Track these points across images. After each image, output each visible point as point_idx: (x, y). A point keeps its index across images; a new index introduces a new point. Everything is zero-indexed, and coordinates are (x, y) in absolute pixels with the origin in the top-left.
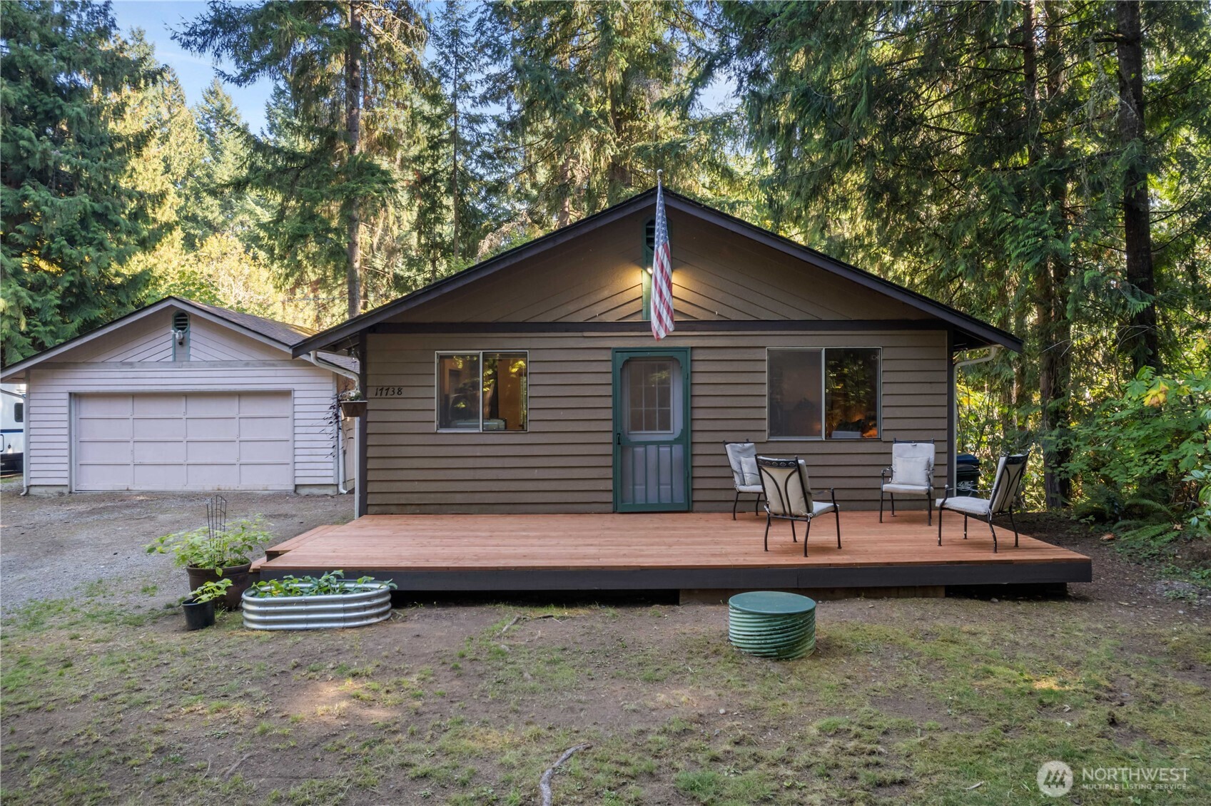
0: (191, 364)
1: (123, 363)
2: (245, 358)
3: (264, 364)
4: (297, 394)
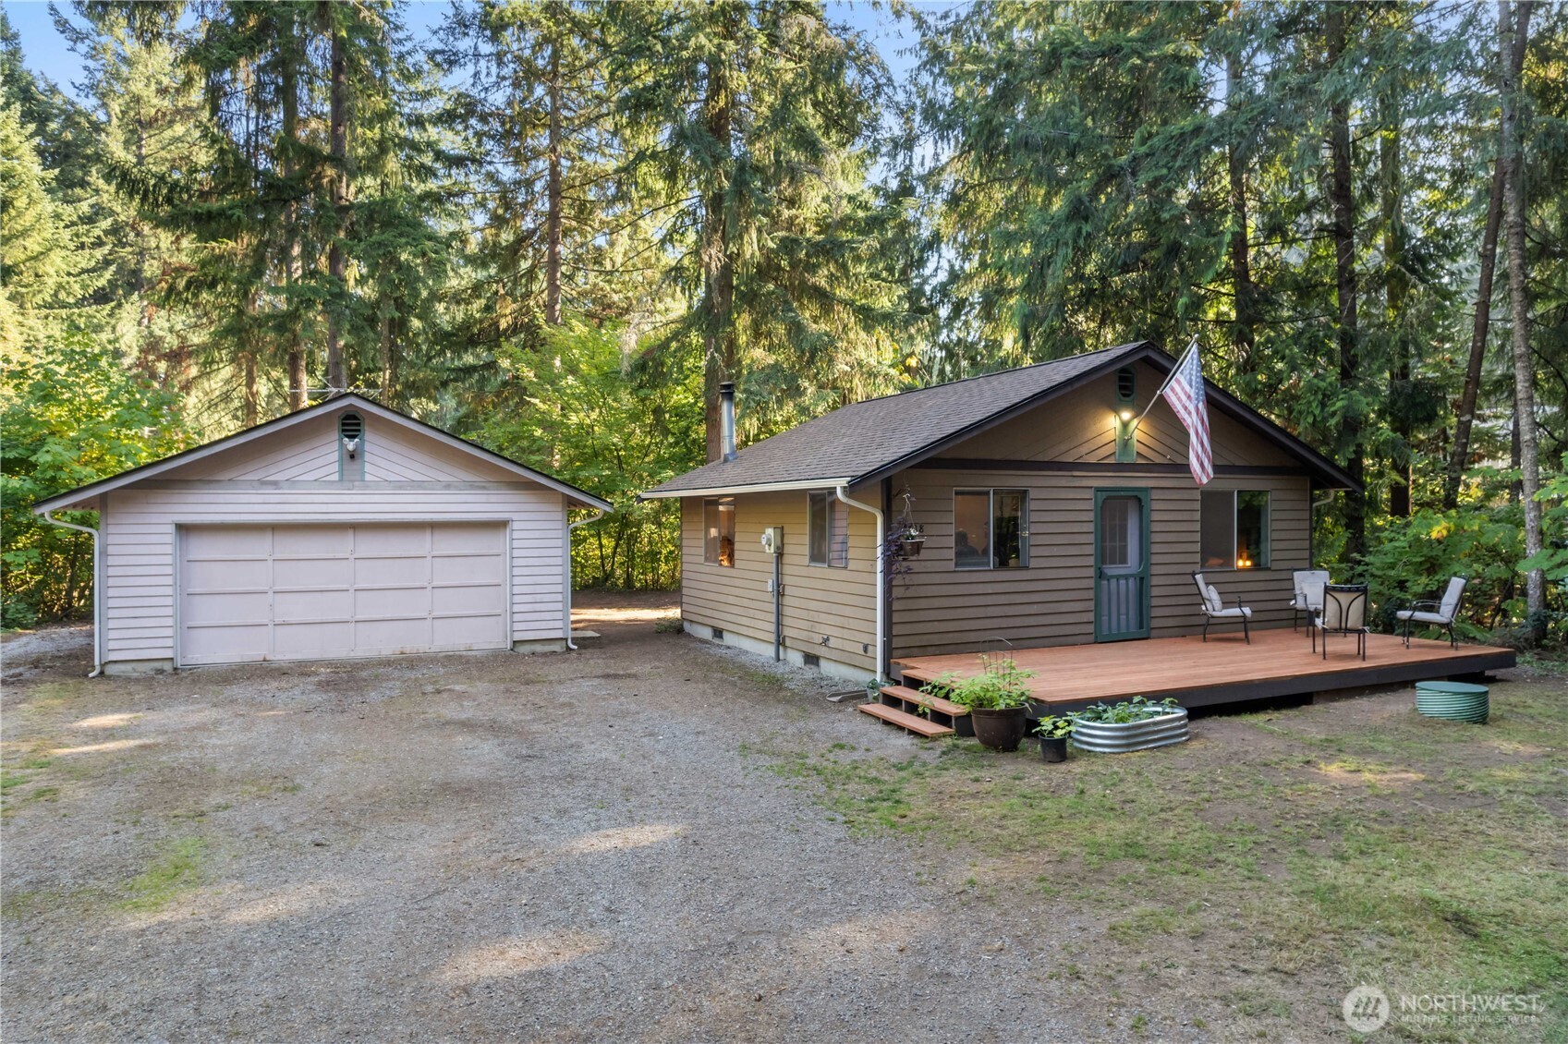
0: (366, 485)
1: (263, 483)
2: (444, 478)
3: (472, 486)
4: (516, 525)
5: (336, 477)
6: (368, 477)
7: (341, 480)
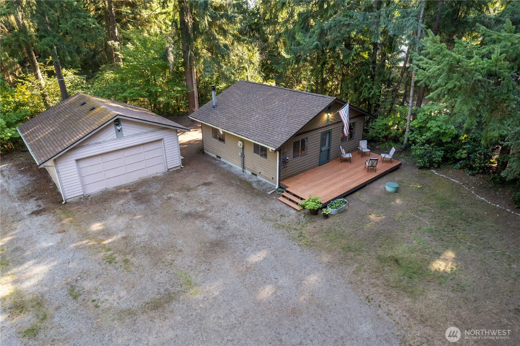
0: (124, 138)
1: (96, 143)
2: (145, 131)
3: (152, 131)
4: (165, 139)
5: (116, 137)
6: (124, 135)
7: (117, 137)
